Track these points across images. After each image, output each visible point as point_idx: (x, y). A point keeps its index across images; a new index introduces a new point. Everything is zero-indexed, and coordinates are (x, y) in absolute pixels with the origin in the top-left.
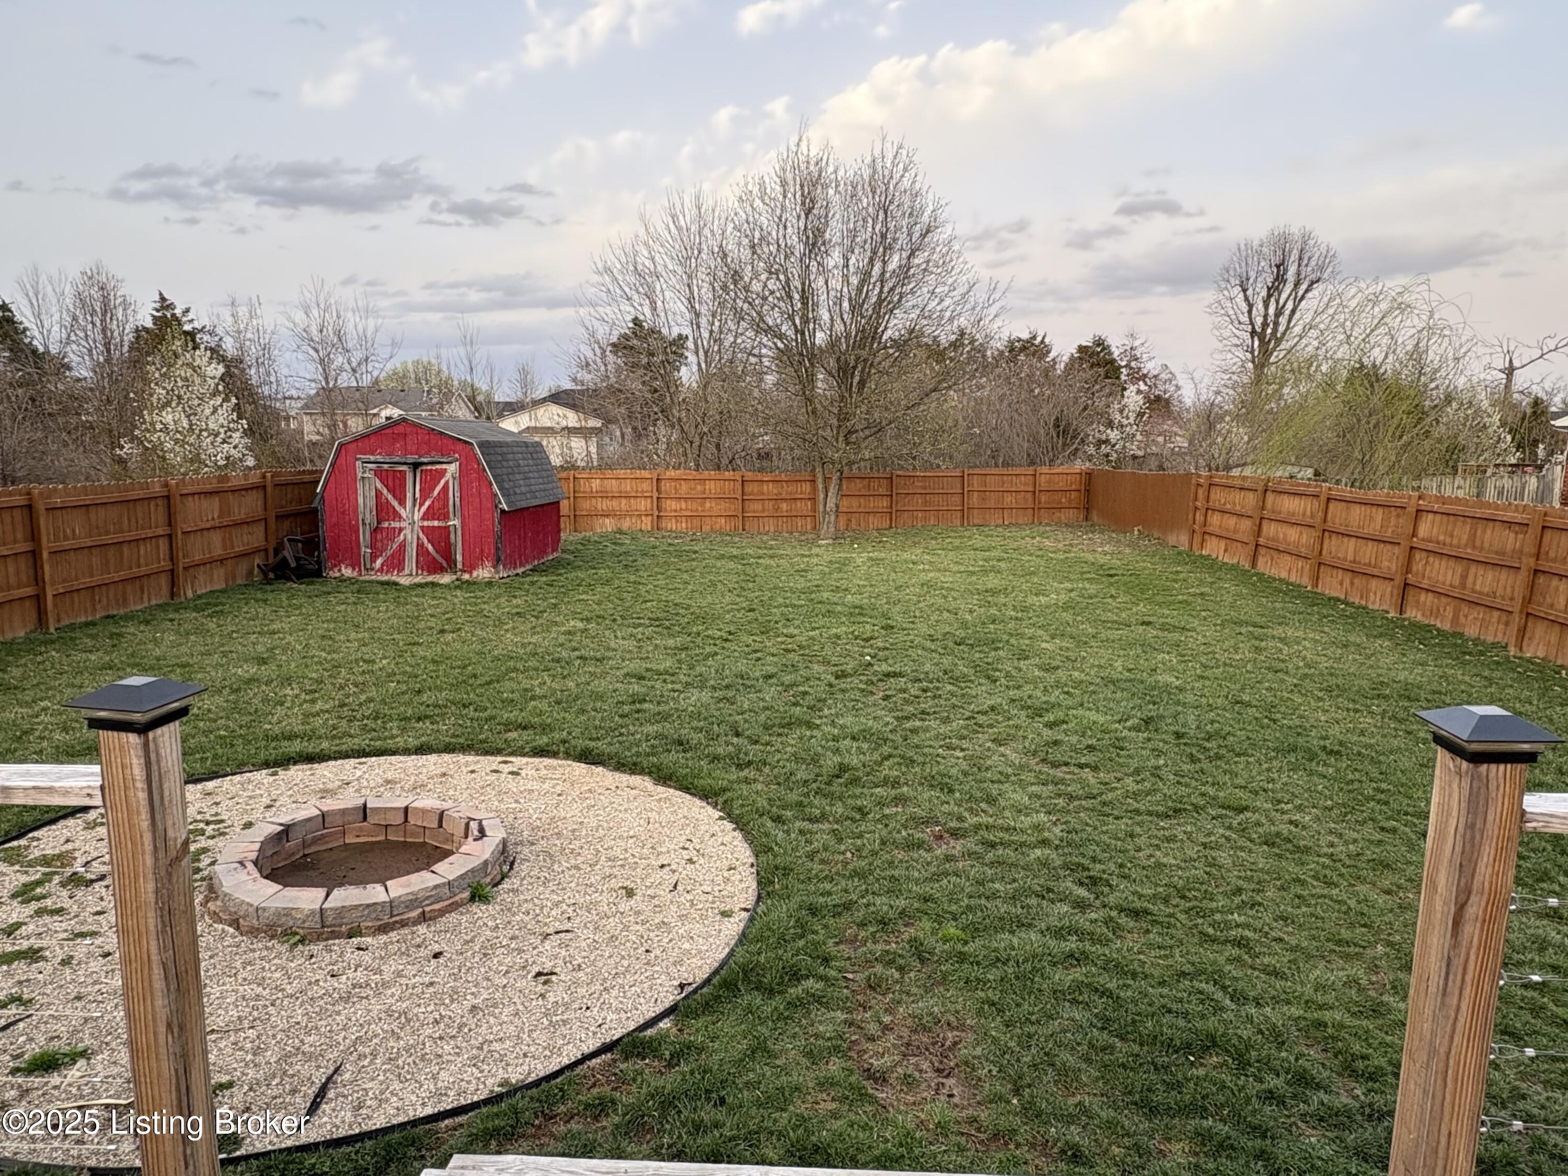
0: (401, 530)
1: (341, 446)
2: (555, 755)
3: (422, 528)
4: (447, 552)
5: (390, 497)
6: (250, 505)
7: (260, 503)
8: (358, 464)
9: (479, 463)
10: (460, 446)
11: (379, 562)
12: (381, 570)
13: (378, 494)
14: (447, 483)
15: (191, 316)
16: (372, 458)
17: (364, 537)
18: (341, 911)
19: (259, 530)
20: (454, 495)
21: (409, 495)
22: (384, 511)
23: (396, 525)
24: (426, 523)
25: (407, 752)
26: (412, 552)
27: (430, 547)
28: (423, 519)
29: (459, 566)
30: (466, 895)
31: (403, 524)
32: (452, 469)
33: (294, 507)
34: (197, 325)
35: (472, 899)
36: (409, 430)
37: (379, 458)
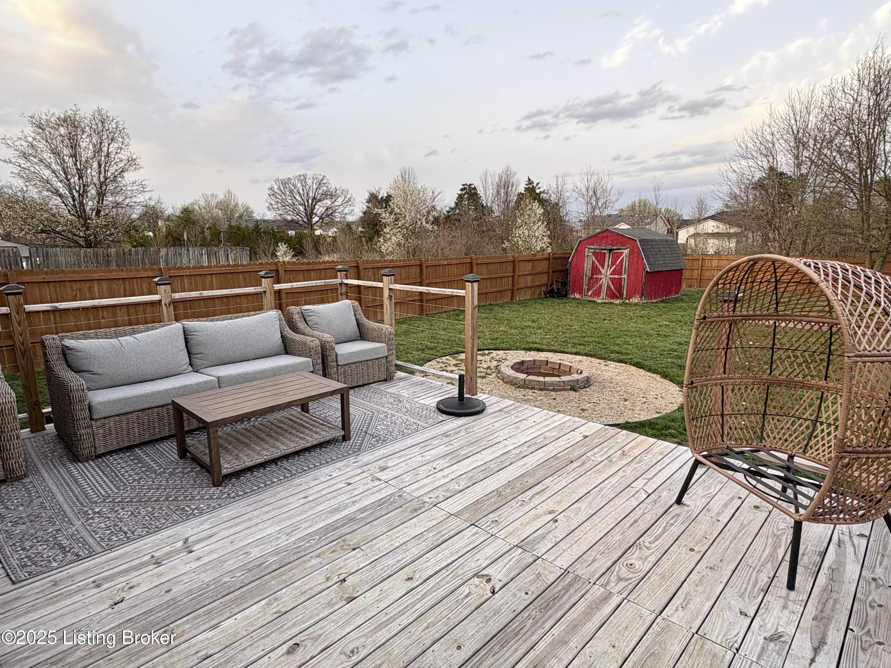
0: (601, 279)
1: (580, 241)
2: (626, 363)
3: (610, 278)
4: (620, 289)
5: (598, 264)
6: (543, 266)
7: (547, 266)
8: (586, 249)
9: (638, 249)
10: (631, 241)
11: (590, 292)
12: (591, 296)
13: (593, 262)
14: (623, 259)
15: (539, 185)
16: (592, 247)
17: (585, 281)
18: (530, 381)
19: (545, 276)
20: (625, 264)
21: (606, 263)
22: (595, 270)
23: (599, 276)
24: (612, 276)
25: (571, 353)
26: (604, 288)
27: (612, 287)
28: (611, 274)
29: (624, 296)
30: (569, 387)
31: (602, 276)
32: (626, 252)
33: (560, 268)
34: (541, 190)
35: (571, 390)
36: (609, 234)
37: (595, 247)
